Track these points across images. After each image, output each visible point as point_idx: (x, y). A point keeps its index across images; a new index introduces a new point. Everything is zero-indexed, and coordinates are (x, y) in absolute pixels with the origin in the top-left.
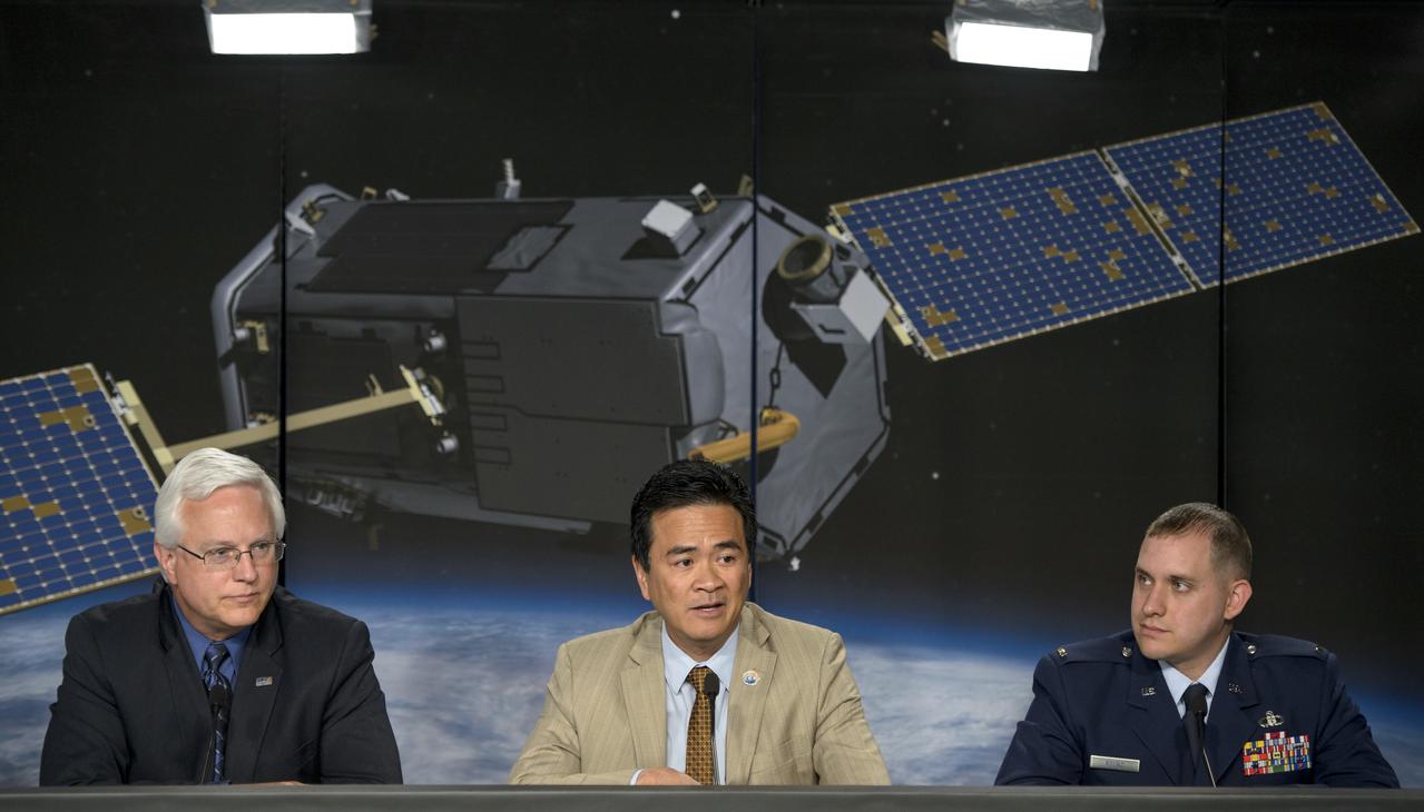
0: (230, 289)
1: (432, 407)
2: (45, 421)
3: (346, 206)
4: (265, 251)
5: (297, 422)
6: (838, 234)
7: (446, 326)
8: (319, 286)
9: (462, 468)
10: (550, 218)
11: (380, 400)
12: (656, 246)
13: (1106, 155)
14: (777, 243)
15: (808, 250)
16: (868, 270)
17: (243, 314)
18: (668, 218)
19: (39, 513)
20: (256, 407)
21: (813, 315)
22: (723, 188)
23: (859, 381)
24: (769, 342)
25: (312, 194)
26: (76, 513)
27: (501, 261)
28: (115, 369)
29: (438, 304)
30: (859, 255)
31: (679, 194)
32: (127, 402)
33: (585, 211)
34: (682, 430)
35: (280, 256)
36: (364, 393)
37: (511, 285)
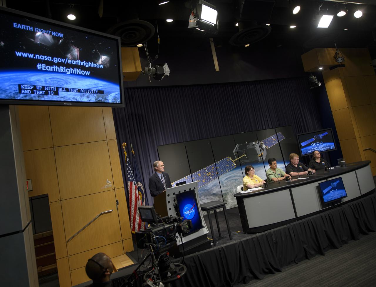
0: (234, 151)
1: (246, 156)
2: (227, 160)
3: (239, 145)
4: (235, 149)
5: (239, 158)
6: (262, 143)
7: (245, 151)
8: (238, 150)
9: (248, 159)
10: (249, 144)
11: (243, 156)
12: (254, 145)
13: (272, 136)
14: (260, 144)
15: (261, 144)
16: (264, 144)
17: (235, 152)
18: (254, 143)
19: (228, 166)
20: (237, 158)
21: (262, 147)
22: (256, 141)
23: (265, 150)
24: (261, 149)
25: (237, 145)
26: (230, 165)
27: (247, 147)
28: (230, 157)
29: (244, 150)
30: (263, 144)
31: (254, 142)
32: (231, 159)
33: (250, 143)
34: (257, 155)
35: (236, 149)
36: (242, 156)
37: (248, 148)
